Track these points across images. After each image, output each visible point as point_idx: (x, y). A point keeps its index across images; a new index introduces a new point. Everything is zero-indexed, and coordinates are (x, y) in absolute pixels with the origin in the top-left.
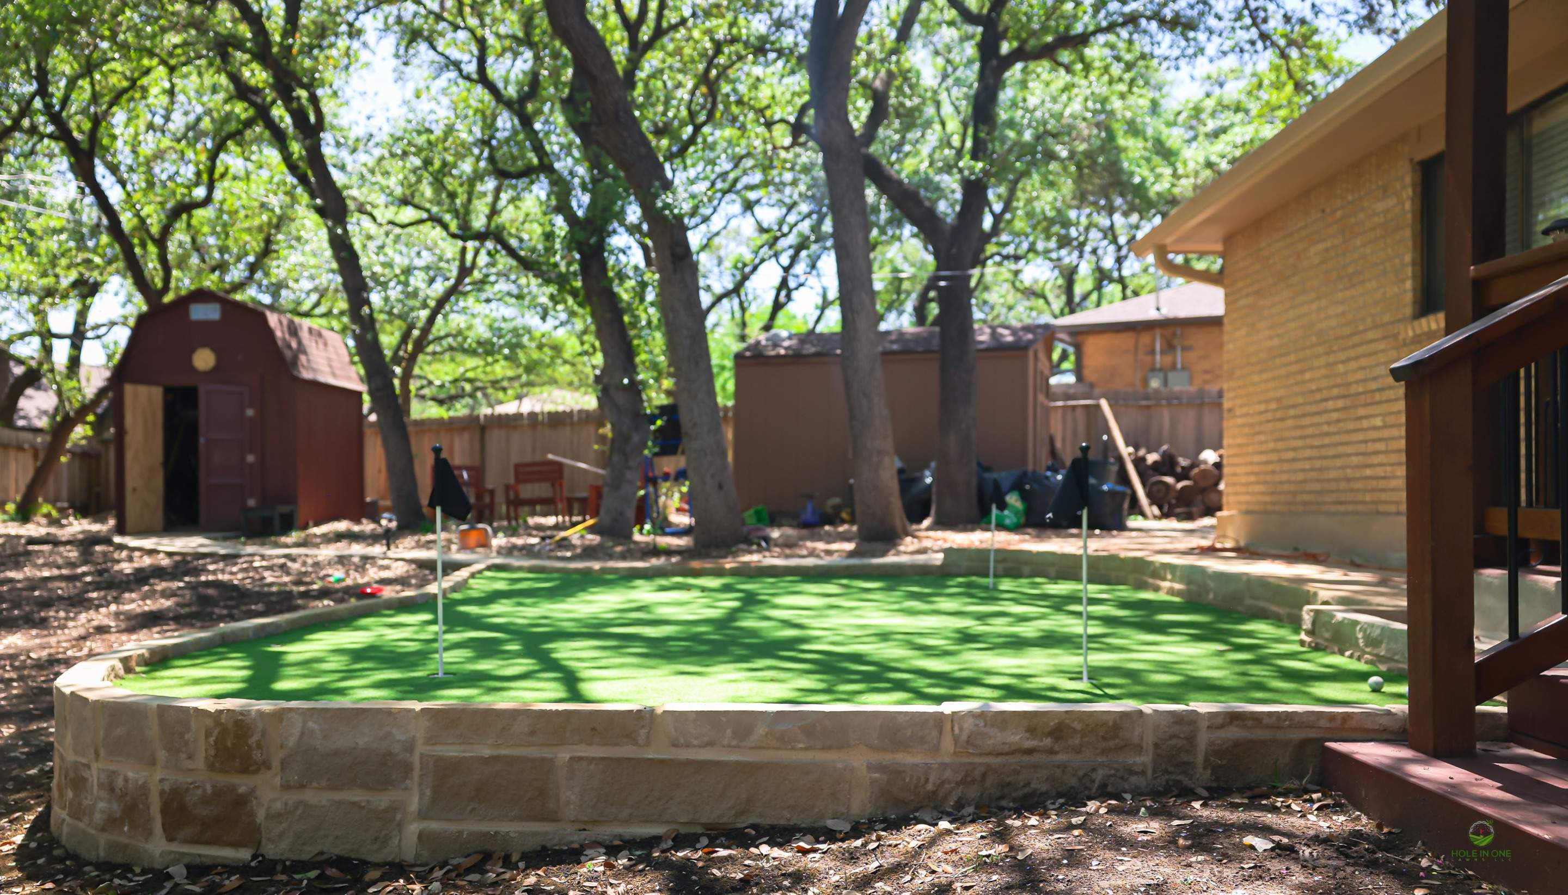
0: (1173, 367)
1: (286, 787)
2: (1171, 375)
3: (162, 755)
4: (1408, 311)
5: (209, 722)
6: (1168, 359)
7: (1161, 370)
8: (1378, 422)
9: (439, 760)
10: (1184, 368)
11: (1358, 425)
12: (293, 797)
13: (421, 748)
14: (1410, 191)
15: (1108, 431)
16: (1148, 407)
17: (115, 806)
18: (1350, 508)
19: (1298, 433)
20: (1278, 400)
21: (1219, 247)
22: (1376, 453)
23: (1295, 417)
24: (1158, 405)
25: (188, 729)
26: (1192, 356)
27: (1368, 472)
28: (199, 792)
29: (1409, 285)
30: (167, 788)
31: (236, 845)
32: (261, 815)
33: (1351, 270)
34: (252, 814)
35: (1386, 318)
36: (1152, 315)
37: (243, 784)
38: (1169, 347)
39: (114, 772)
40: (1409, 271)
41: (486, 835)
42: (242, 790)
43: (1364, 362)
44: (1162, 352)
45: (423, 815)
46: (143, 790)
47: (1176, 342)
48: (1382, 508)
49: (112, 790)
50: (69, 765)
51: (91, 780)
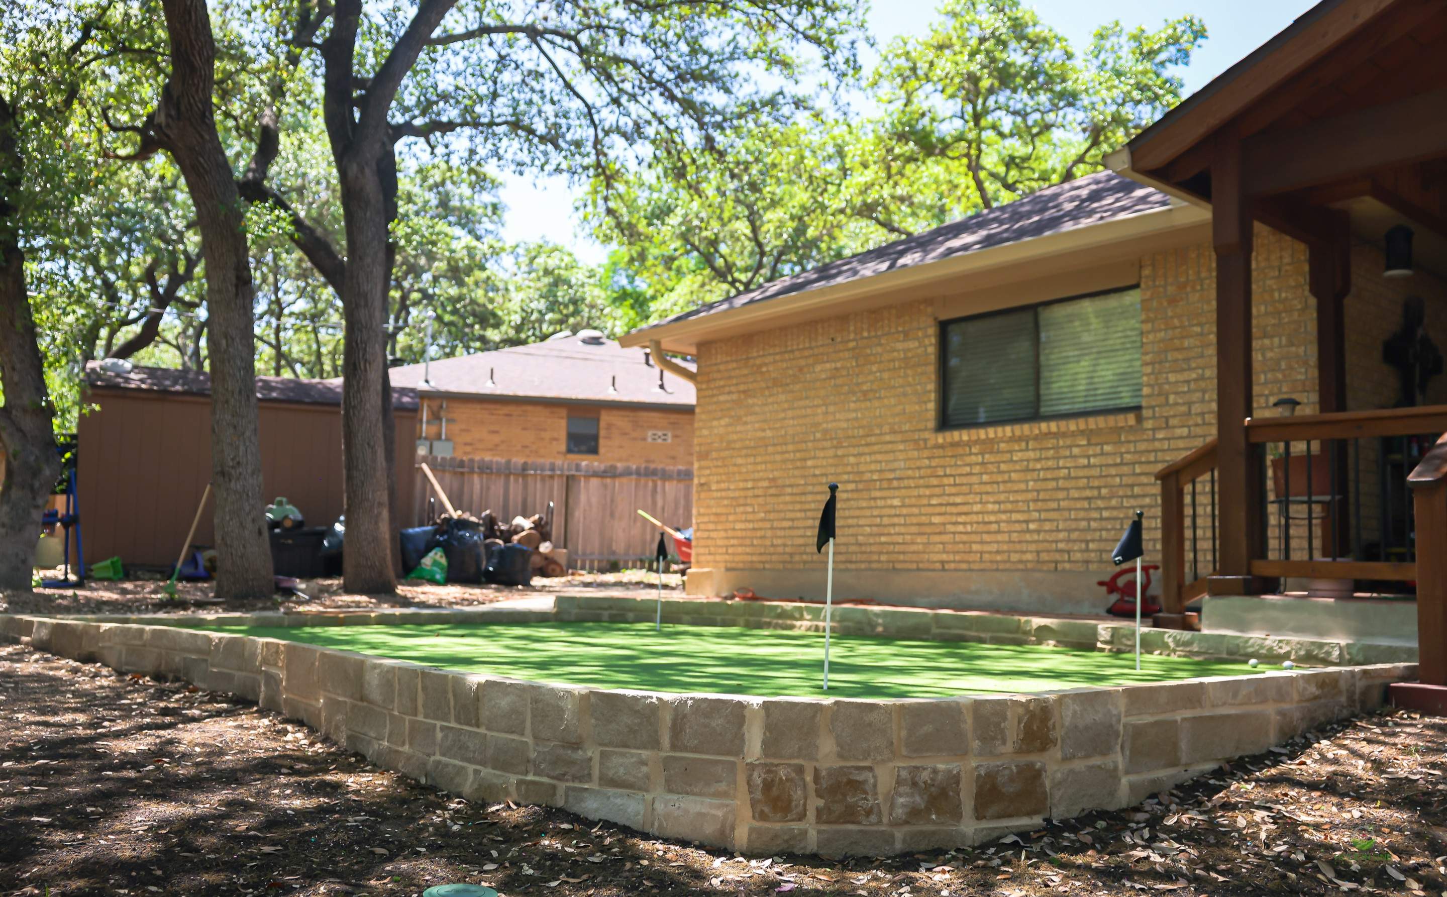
0: (439, 437)
1: (1065, 759)
2: (437, 444)
3: (976, 744)
4: (931, 424)
5: (1021, 711)
6: (433, 429)
7: (426, 438)
8: (896, 502)
9: (1135, 726)
10: (447, 439)
11: (872, 503)
12: (1067, 766)
13: (1124, 720)
14: (933, 340)
15: (434, 493)
16: (462, 473)
17: (918, 799)
18: (863, 566)
19: (798, 507)
20: (774, 480)
21: (693, 350)
22: (894, 525)
23: (792, 494)
24: (472, 472)
25: (1005, 719)
26: (456, 428)
27: (883, 539)
28: (1007, 772)
29: (932, 406)
30: (983, 773)
31: (1029, 814)
32: (1048, 784)
33: (865, 388)
34: (1043, 785)
35: (907, 427)
36: (422, 386)
37: (1037, 760)
38: (436, 417)
39: (917, 768)
40: (933, 396)
41: (1154, 781)
42: (1038, 765)
43: (879, 457)
44: (428, 422)
45: (1127, 773)
46: (957, 779)
47: (443, 414)
48: (898, 566)
49: (914, 784)
50: (824, 773)
51: (872, 781)
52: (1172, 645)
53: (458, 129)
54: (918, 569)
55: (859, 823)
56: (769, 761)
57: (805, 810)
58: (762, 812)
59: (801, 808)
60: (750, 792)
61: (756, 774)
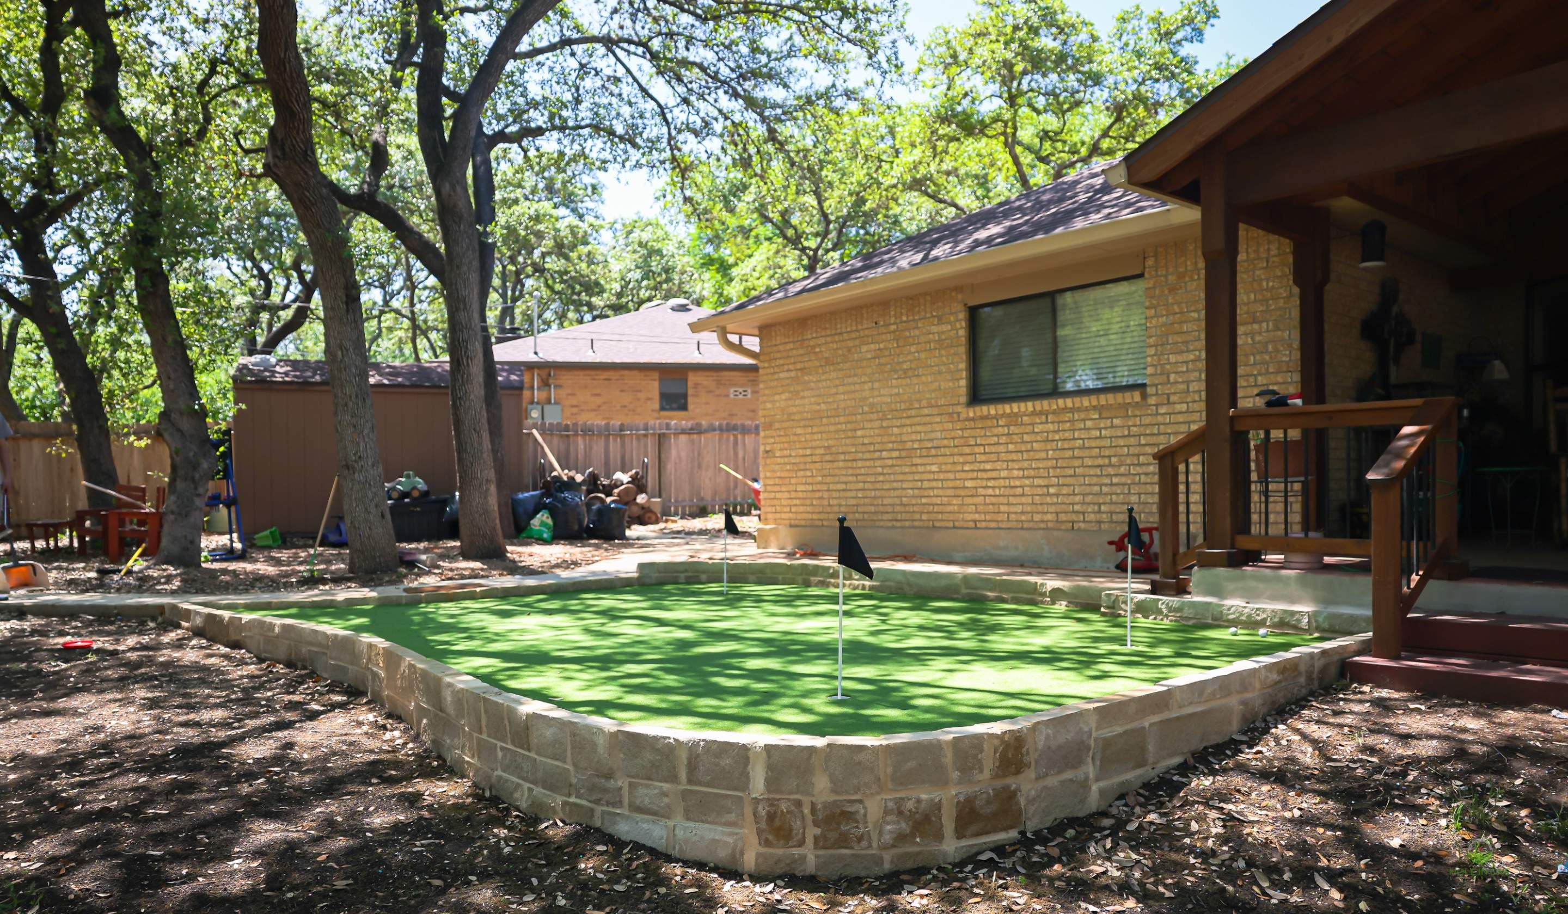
0: (549, 402)
1: (1038, 778)
2: (547, 408)
3: (955, 775)
4: (963, 399)
5: (996, 742)
6: (544, 395)
7: (538, 403)
8: (934, 468)
9: (1105, 739)
10: (556, 403)
11: (914, 469)
12: (1041, 784)
13: (1094, 735)
14: (963, 324)
15: (544, 455)
16: (568, 436)
17: (903, 825)
18: (907, 524)
19: (850, 472)
20: (828, 447)
21: (757, 332)
22: (933, 488)
23: (845, 461)
24: (576, 435)
25: (982, 751)
26: (563, 393)
27: (924, 500)
28: (984, 796)
29: (963, 383)
30: (962, 799)
31: (1006, 829)
32: (1022, 802)
33: (905, 366)
34: (1018, 803)
35: (942, 402)
36: (532, 358)
37: (1012, 782)
38: (545, 384)
39: (903, 799)
40: (964, 374)
41: (1123, 783)
42: (1013, 787)
43: (919, 428)
44: (539, 389)
45: (1097, 780)
46: (938, 806)
47: (551, 381)
48: (937, 524)
49: (900, 813)
50: (819, 806)
51: (862, 811)
52: (1165, 611)
53: (547, 133)
54: (954, 527)
55: (852, 848)
56: (771, 796)
57: (804, 838)
58: (767, 840)
59: (800, 836)
60: (757, 823)
61: (760, 807)
